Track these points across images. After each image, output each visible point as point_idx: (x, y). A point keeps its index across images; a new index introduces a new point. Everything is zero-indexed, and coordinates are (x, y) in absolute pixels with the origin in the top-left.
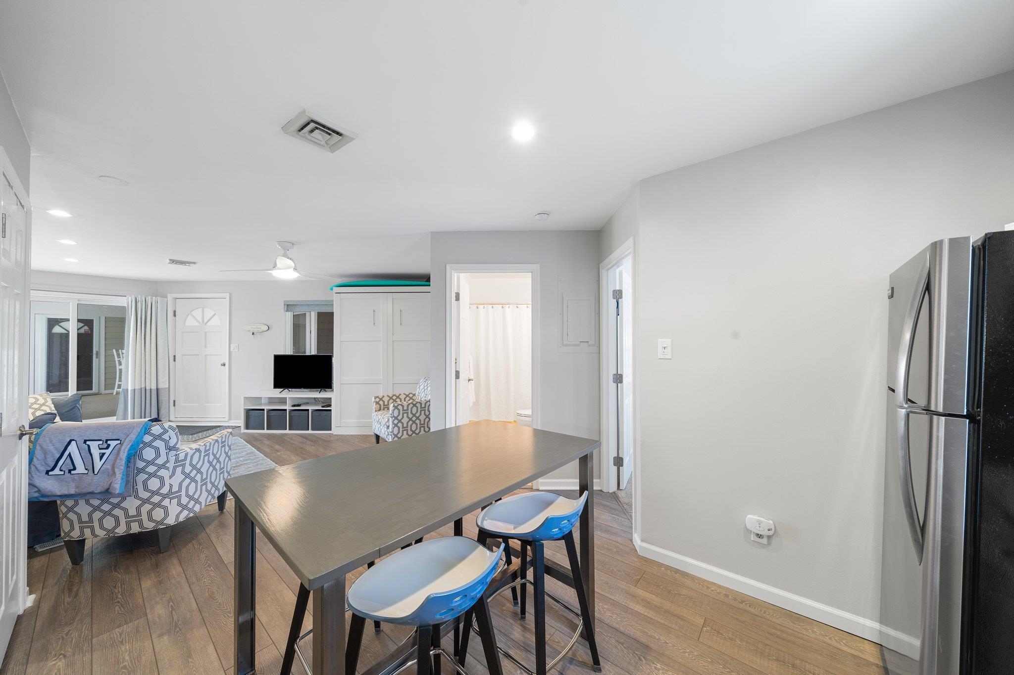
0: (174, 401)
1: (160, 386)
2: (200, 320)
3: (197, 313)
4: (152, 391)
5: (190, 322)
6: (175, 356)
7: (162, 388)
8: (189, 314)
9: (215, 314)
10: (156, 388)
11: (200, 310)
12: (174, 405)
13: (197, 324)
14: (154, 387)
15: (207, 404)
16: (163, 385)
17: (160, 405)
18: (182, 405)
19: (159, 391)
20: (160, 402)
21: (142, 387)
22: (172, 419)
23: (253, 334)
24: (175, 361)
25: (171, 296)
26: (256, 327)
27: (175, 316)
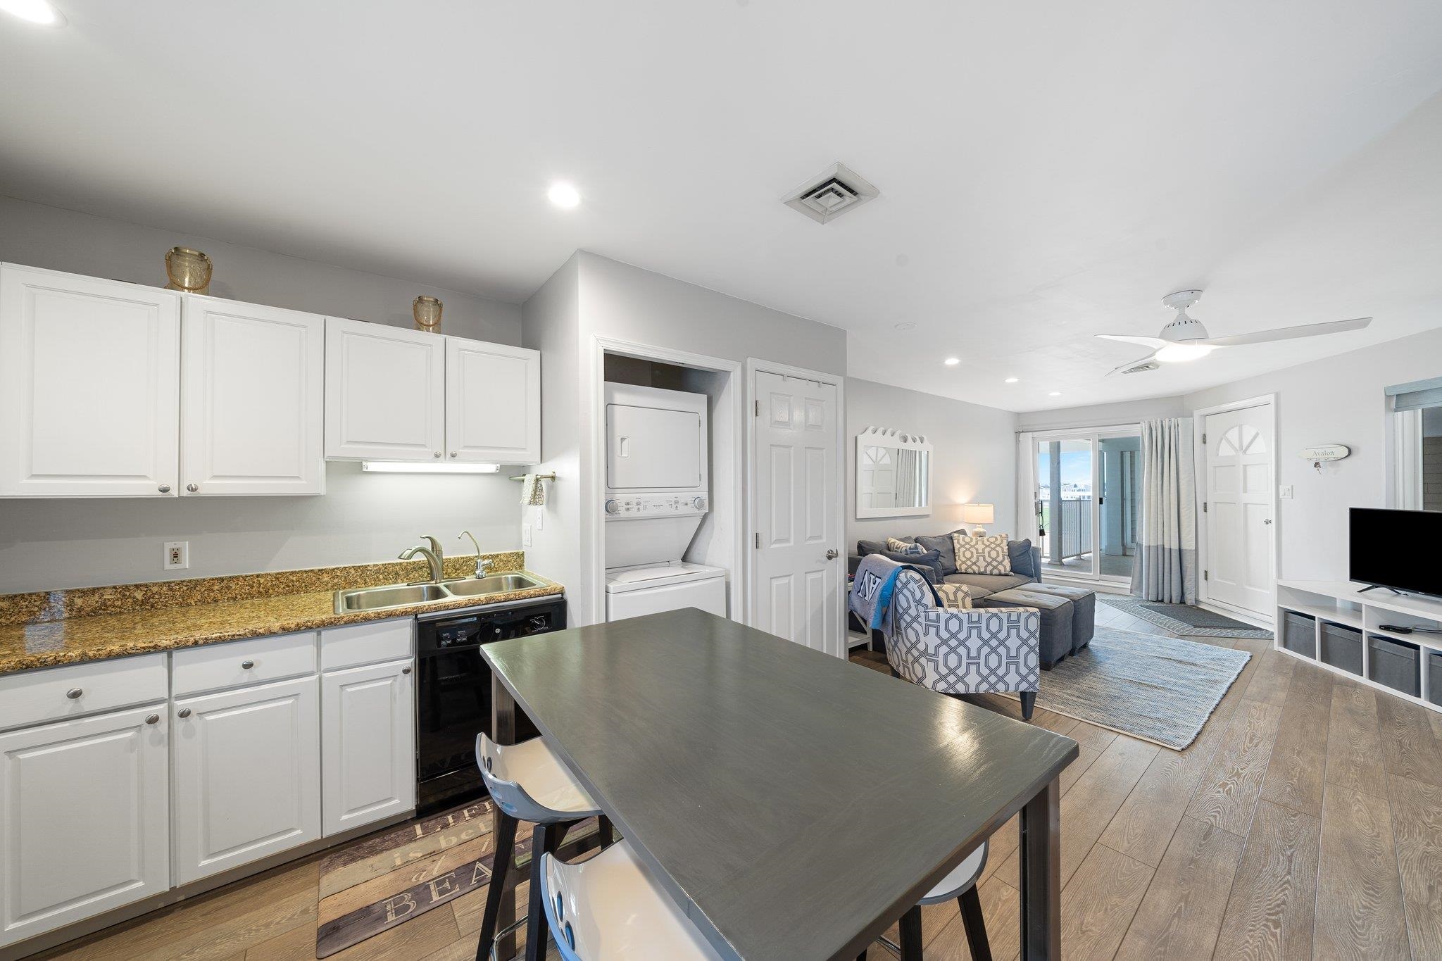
0: (1206, 572)
1: (1184, 547)
2: (1237, 445)
3: (1233, 435)
4: (1173, 552)
5: (1225, 450)
6: (1205, 504)
7: (1186, 550)
8: (1222, 439)
9: (1257, 434)
10: (1178, 548)
11: (1236, 430)
12: (1206, 579)
13: (1232, 453)
14: (1175, 546)
15: (1248, 588)
16: (1188, 545)
17: (1184, 573)
18: (1216, 580)
19: (1183, 553)
20: (1184, 569)
21: (1159, 544)
22: (1202, 597)
23: (1317, 465)
24: (1206, 511)
25: (1197, 414)
26: (1323, 451)
27: (1205, 442)
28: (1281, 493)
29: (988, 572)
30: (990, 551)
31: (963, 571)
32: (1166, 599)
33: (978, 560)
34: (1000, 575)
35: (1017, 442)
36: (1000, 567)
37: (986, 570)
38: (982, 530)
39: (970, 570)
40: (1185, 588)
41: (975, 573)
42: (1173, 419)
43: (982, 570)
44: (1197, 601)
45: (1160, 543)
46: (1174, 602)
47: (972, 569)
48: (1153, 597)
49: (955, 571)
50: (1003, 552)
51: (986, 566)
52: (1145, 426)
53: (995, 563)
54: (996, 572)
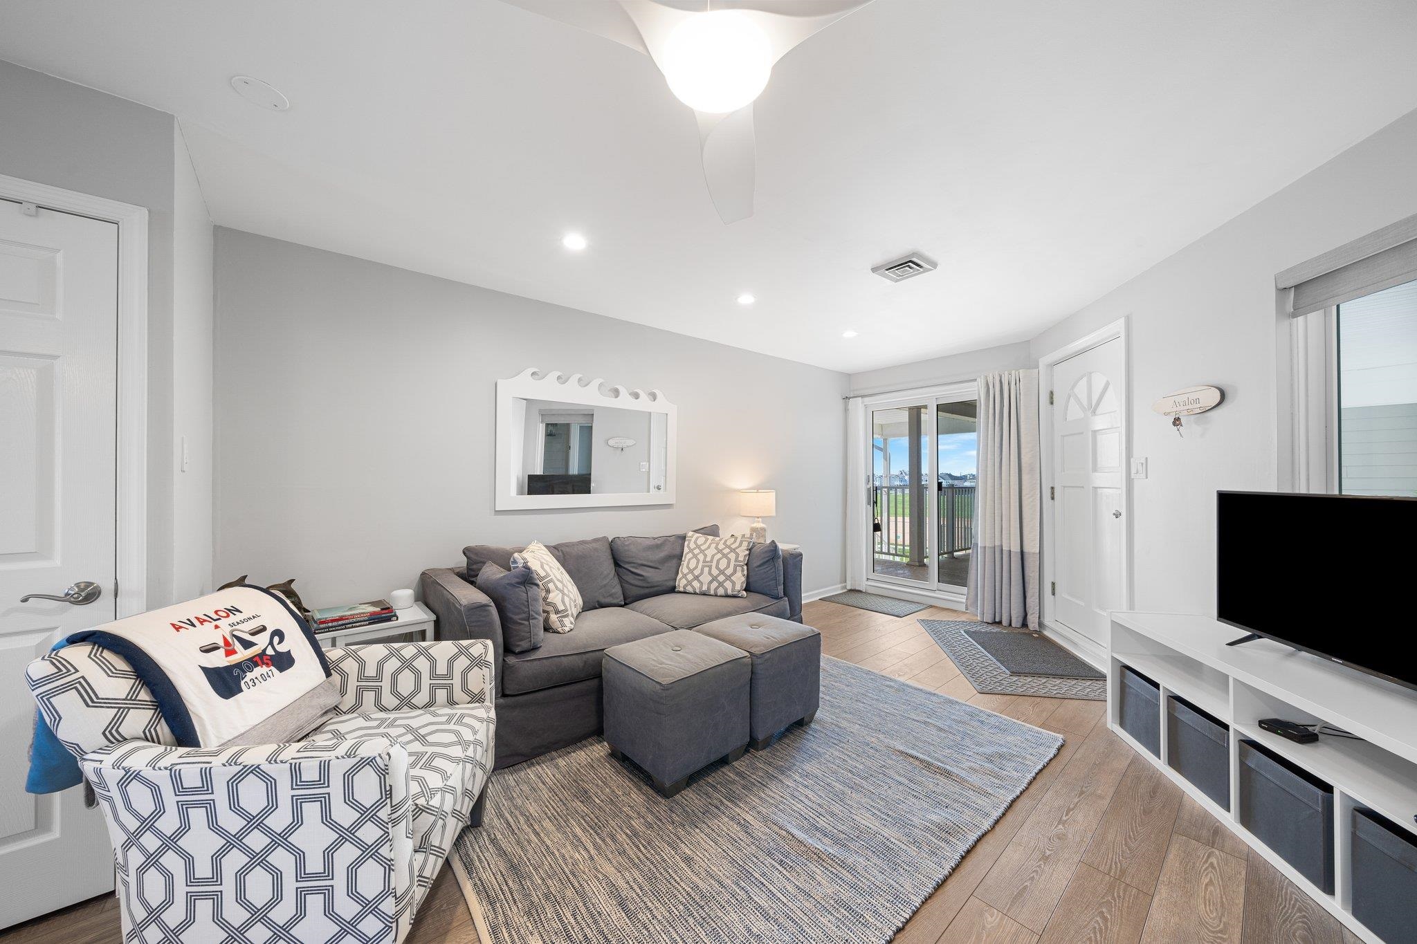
0: (1053, 584)
1: (1026, 549)
2: (1085, 403)
3: (1082, 389)
4: (1013, 556)
5: (1073, 412)
6: (1052, 488)
7: (1029, 553)
8: (1069, 397)
9: (1107, 385)
10: (1019, 551)
11: (1085, 381)
12: (1054, 594)
13: (1081, 415)
14: (1016, 548)
15: (1098, 611)
16: (1031, 547)
17: (1027, 585)
18: (1064, 596)
19: (1026, 556)
20: (1026, 579)
22: (1047, 621)
23: (1177, 422)
24: (1053, 498)
25: (1044, 361)
26: (1185, 398)
27: (1052, 403)
28: (1133, 471)
29: (712, 592)
30: (720, 559)
31: (682, 589)
32: (1005, 623)
33: (702, 573)
34: (727, 596)
35: (846, 410)
36: (728, 585)
37: (709, 588)
38: (762, 525)
39: (689, 589)
40: (1027, 606)
41: (695, 593)
42: (1013, 372)
43: (705, 588)
44: (1041, 624)
45: (997, 543)
46: (1013, 625)
47: (692, 587)
48: (988, 618)
49: (673, 590)
50: (736, 560)
51: (711, 582)
52: (981, 383)
53: (721, 578)
54: (721, 591)
